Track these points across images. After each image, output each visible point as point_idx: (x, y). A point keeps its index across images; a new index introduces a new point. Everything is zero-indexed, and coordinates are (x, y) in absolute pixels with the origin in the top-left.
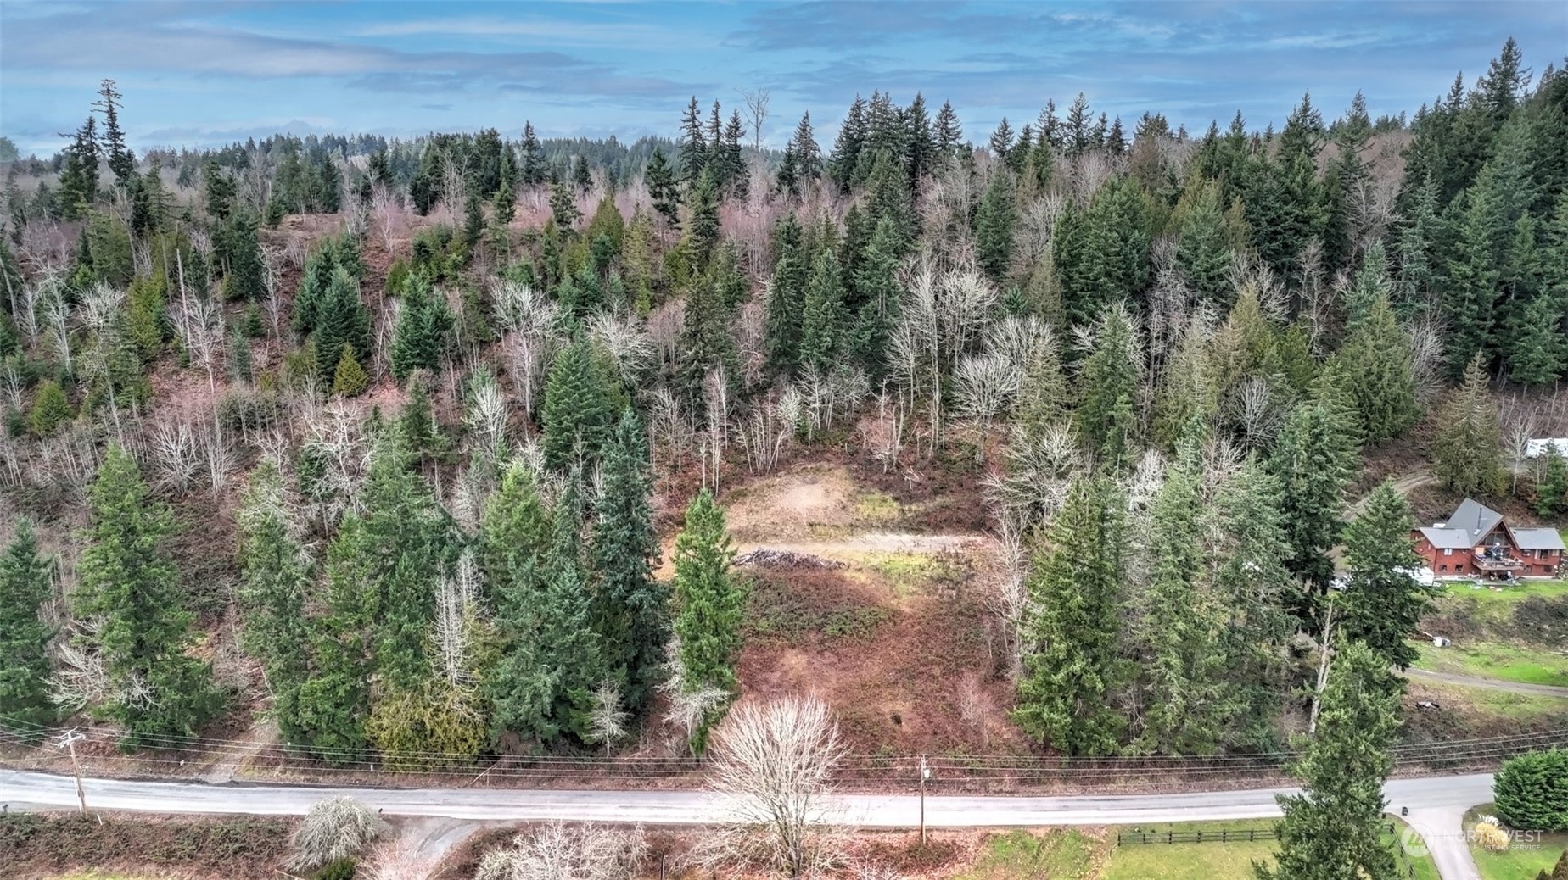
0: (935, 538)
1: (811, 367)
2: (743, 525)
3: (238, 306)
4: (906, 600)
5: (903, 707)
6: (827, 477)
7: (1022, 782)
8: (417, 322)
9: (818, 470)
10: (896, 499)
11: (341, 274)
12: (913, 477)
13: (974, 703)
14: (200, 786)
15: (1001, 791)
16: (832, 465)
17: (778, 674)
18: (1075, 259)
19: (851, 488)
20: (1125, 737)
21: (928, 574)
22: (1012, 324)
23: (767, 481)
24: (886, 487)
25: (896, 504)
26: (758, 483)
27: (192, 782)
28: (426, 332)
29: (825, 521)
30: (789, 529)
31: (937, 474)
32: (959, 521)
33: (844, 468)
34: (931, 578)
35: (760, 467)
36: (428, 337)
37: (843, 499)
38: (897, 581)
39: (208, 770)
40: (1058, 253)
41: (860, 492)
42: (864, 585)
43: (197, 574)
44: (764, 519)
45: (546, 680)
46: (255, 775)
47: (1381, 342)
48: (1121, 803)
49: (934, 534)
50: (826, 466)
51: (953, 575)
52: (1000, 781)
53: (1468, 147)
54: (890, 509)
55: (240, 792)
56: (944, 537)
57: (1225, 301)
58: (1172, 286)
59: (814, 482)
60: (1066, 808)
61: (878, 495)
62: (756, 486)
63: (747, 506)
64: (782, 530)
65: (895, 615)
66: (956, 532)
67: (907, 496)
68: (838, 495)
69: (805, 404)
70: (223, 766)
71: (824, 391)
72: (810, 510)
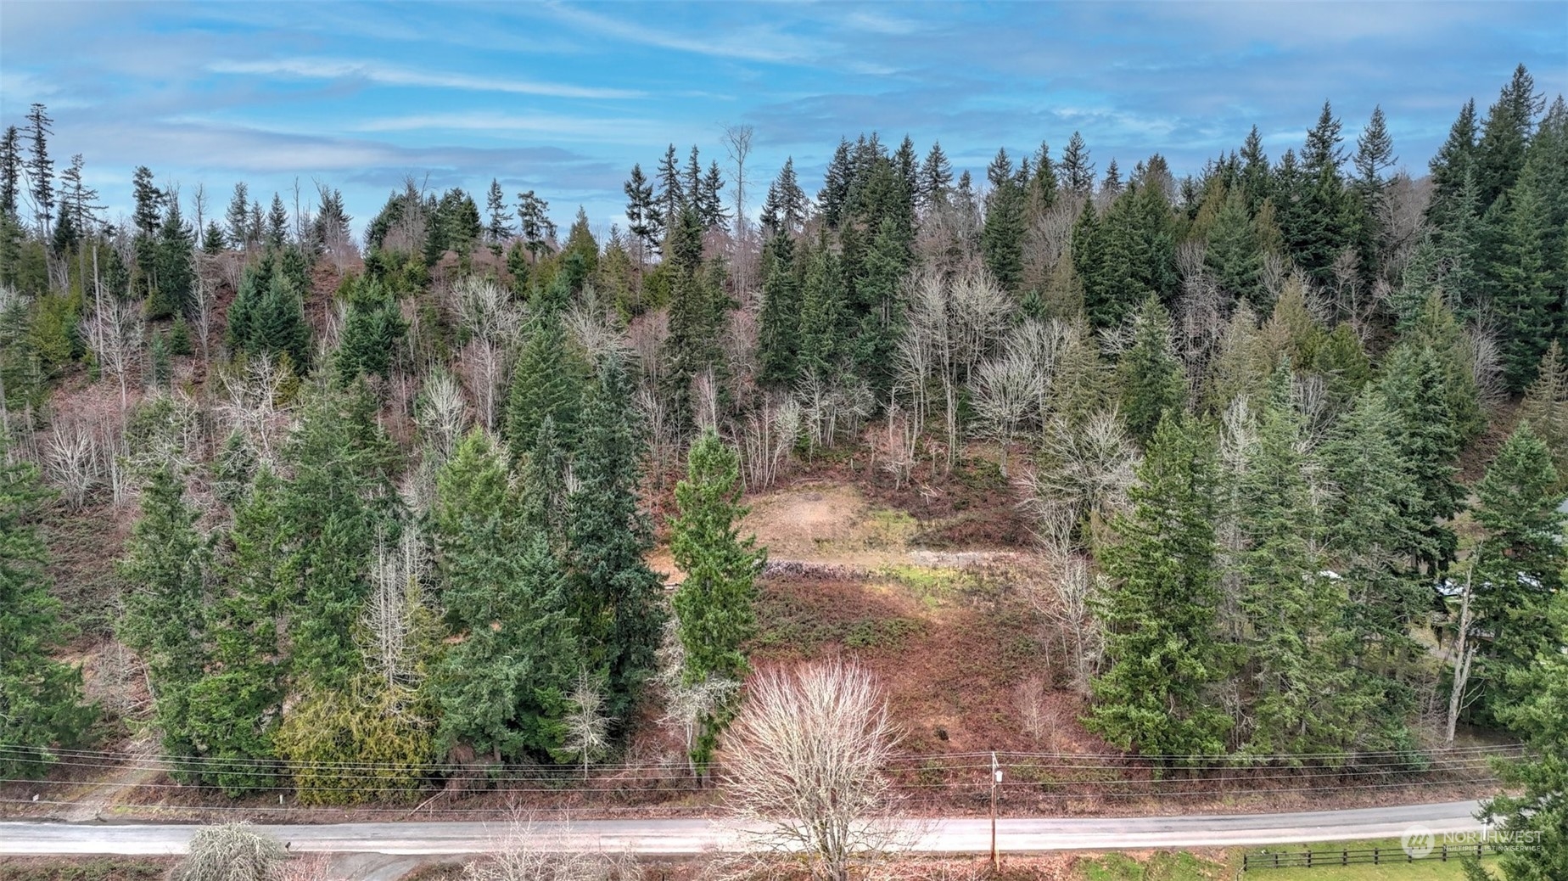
0: (961, 554)
1: (813, 376)
3: (163, 325)
4: (935, 612)
5: (949, 722)
6: (832, 494)
7: (1108, 800)
8: (365, 327)
9: (820, 487)
10: (912, 515)
11: (281, 281)
12: (929, 493)
13: (1036, 715)
14: (56, 825)
15: (1082, 812)
16: (837, 482)
18: (1097, 262)
19: (861, 505)
20: (1233, 740)
21: (959, 587)
22: (1032, 328)
23: (764, 498)
24: (900, 504)
25: (913, 520)
26: (753, 501)
27: (46, 820)
28: (376, 337)
29: (833, 537)
30: (792, 545)
31: (957, 489)
32: (988, 536)
33: (850, 485)
34: (963, 590)
35: (755, 483)
36: (378, 343)
37: (852, 516)
38: (924, 594)
39: (69, 807)
40: (1076, 258)
41: (870, 509)
42: (886, 598)
43: (82, 591)
44: (762, 535)
45: (509, 670)
46: (129, 810)
47: (1439, 342)
48: (1236, 822)
49: (960, 550)
50: (830, 483)
51: (989, 587)
52: (1081, 800)
53: (1499, 159)
54: (906, 526)
55: (107, 830)
56: (971, 553)
57: (1263, 307)
58: (1201, 292)
59: (817, 499)
60: (1169, 829)
61: (891, 512)
64: (784, 546)
65: (926, 626)
66: (985, 547)
67: (923, 512)
68: (846, 512)
69: (803, 418)
70: (89, 803)
71: (824, 403)
72: (815, 526)
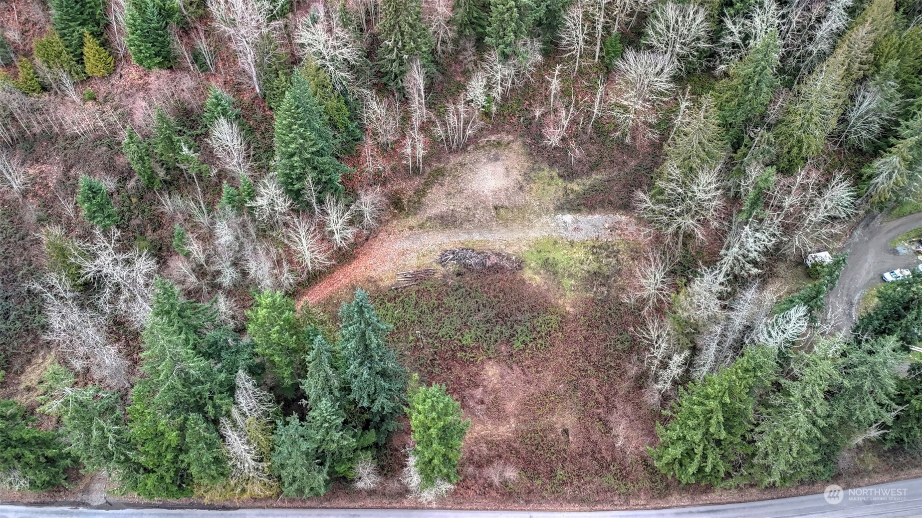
0: (590, 218)
2: (444, 209)
4: (570, 298)
5: (570, 420)
6: (506, 152)
8: (142, 12)
9: (499, 144)
10: (561, 176)
12: (576, 153)
16: (511, 137)
17: (481, 389)
19: (526, 165)
21: (585, 267)
23: (460, 159)
24: (552, 162)
25: (560, 181)
26: (454, 160)
27: (79, 506)
28: (153, 23)
29: (506, 204)
30: (479, 213)
31: (594, 149)
32: (610, 203)
33: (520, 140)
34: (589, 272)
35: (454, 147)
37: (520, 178)
38: (563, 276)
39: (87, 490)
41: (533, 169)
42: (539, 289)
44: (459, 204)
49: (590, 213)
50: (506, 138)
51: (605, 269)
52: (637, 498)
54: (556, 188)
55: (115, 515)
56: (597, 216)
59: (497, 159)
61: (546, 173)
62: (450, 165)
63: (445, 188)
64: (474, 216)
65: (564, 318)
67: (569, 173)
68: (516, 175)
69: (489, 87)
70: (97, 486)
71: (505, 72)
72: (495, 193)
